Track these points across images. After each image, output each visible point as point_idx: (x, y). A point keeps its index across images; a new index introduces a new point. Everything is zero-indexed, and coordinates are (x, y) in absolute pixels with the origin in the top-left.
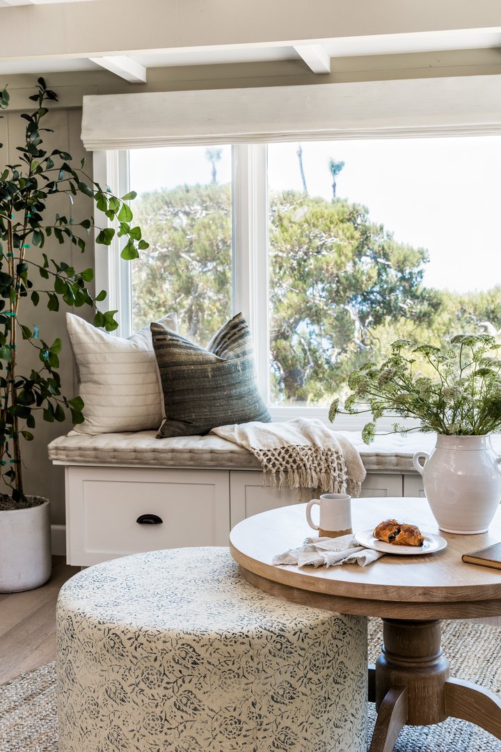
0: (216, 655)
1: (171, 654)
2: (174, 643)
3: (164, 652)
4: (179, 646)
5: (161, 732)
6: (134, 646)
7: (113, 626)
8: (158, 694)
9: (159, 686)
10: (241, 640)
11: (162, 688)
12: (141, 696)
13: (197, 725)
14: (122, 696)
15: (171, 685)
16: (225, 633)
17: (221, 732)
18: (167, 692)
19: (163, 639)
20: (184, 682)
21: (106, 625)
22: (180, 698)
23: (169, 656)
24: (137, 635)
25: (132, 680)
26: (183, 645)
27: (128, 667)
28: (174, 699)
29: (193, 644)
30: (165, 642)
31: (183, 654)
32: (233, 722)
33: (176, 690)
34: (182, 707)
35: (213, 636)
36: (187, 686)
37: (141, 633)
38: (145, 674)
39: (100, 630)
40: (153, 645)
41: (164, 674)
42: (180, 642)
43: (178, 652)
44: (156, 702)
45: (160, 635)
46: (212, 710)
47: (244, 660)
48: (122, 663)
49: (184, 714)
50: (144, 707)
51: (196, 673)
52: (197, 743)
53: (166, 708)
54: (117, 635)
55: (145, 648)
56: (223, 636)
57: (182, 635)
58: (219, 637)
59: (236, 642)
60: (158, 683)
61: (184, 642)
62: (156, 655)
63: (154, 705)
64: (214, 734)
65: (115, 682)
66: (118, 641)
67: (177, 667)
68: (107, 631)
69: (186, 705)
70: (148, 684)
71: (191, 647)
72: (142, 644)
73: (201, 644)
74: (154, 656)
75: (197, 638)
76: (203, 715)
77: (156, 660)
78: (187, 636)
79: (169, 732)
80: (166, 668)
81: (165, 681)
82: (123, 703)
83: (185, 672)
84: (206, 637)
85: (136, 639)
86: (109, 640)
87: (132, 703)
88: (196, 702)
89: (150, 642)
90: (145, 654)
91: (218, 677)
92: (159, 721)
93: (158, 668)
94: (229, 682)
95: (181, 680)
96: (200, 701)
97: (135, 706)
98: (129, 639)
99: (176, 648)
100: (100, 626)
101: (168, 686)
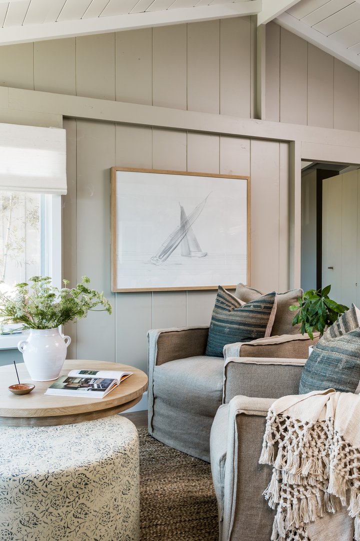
0: (98, 475)
1: (71, 483)
2: (73, 474)
3: (67, 482)
4: (77, 476)
5: (64, 536)
6: (45, 484)
7: (26, 475)
8: (62, 512)
9: (63, 506)
10: (109, 462)
11: (65, 507)
12: (51, 517)
13: (87, 524)
14: (35, 521)
15: (71, 503)
16: (101, 460)
17: (100, 524)
18: (68, 509)
19: (66, 475)
20: (79, 499)
21: (20, 476)
22: (76, 510)
23: (70, 485)
24: (47, 477)
25: (43, 508)
26: (79, 474)
27: (40, 500)
28: (73, 512)
29: (85, 472)
30: (67, 476)
31: (79, 481)
32: (106, 515)
33: (74, 506)
34: (79, 515)
35: (96, 464)
36: (81, 501)
37: (49, 474)
38: (53, 501)
39: (14, 480)
40: (59, 480)
41: (67, 497)
42: (77, 474)
43: (76, 480)
44: (61, 517)
45: (63, 473)
46: (95, 511)
47: (111, 474)
48: (35, 499)
49: (79, 520)
50: (52, 524)
51: (86, 491)
52: (87, 535)
53: (68, 520)
54: (30, 481)
55: (53, 484)
56: (101, 463)
57: (77, 469)
58: (98, 464)
59: (107, 464)
60: (62, 505)
61: (79, 472)
62: (61, 487)
63: (59, 521)
64: (96, 526)
65: (29, 513)
66: (32, 484)
67: (75, 490)
68: (21, 480)
69: (80, 513)
70: (55, 507)
71: (84, 475)
72: (51, 482)
73: (89, 471)
74: (60, 487)
75: (87, 468)
76: (90, 516)
77: (61, 490)
78: (81, 469)
79: (69, 535)
80: (68, 493)
81: (67, 502)
82: (35, 526)
83: (80, 492)
84: (91, 466)
85: (46, 480)
86: (24, 486)
87: (43, 524)
88: (86, 509)
89: (57, 479)
90: (53, 488)
91: (99, 489)
92: (63, 530)
93: (62, 494)
94: (104, 490)
95: (77, 498)
96: (89, 508)
97: (46, 525)
98: (41, 481)
99: (75, 478)
100: (15, 478)
101: (69, 504)
